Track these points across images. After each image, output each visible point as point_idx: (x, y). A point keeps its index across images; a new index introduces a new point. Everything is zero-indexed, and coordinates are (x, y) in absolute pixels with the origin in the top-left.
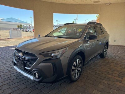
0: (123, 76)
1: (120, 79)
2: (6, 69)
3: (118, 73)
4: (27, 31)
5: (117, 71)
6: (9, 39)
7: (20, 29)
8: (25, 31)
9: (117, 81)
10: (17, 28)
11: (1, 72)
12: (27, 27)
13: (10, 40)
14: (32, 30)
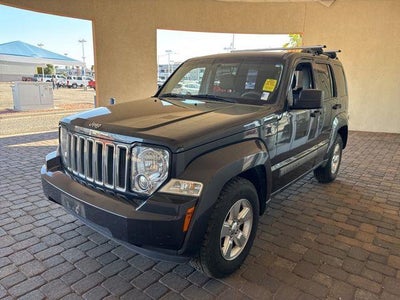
0: (360, 218)
1: (353, 228)
2: (17, 207)
3: (347, 211)
4: (69, 87)
5: (346, 205)
6: (10, 111)
7: (45, 80)
8: (64, 86)
9: (343, 233)
10: (36, 76)
11: (3, 216)
12: (70, 73)
13: (16, 114)
14: (85, 83)
